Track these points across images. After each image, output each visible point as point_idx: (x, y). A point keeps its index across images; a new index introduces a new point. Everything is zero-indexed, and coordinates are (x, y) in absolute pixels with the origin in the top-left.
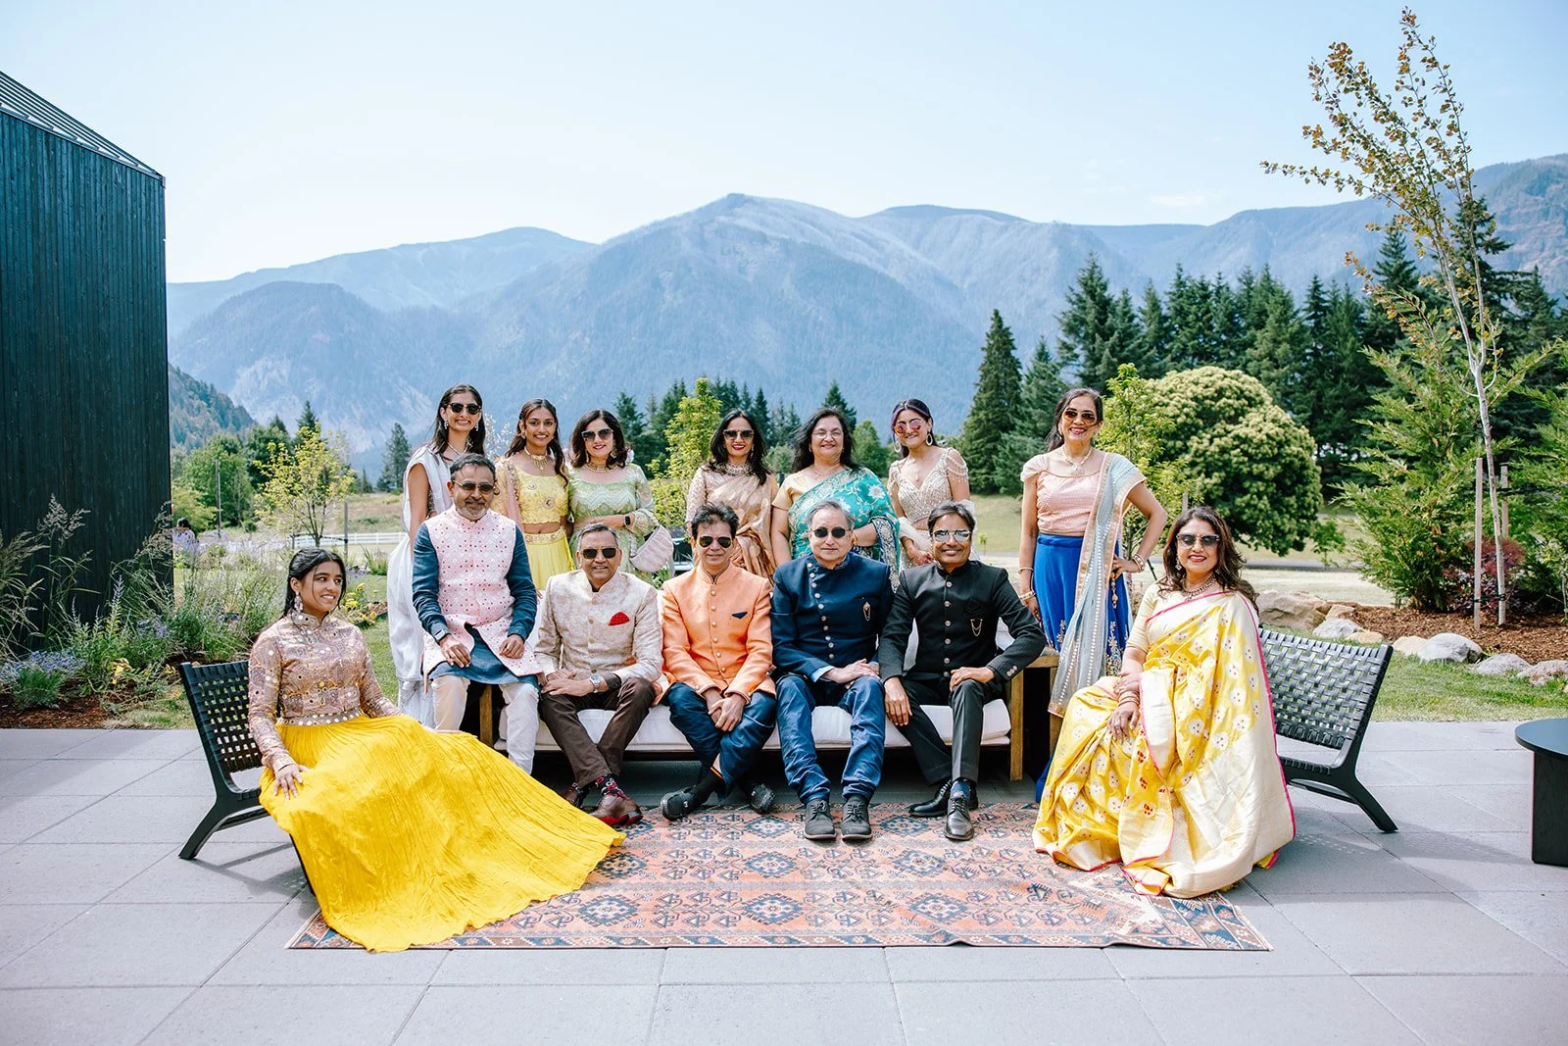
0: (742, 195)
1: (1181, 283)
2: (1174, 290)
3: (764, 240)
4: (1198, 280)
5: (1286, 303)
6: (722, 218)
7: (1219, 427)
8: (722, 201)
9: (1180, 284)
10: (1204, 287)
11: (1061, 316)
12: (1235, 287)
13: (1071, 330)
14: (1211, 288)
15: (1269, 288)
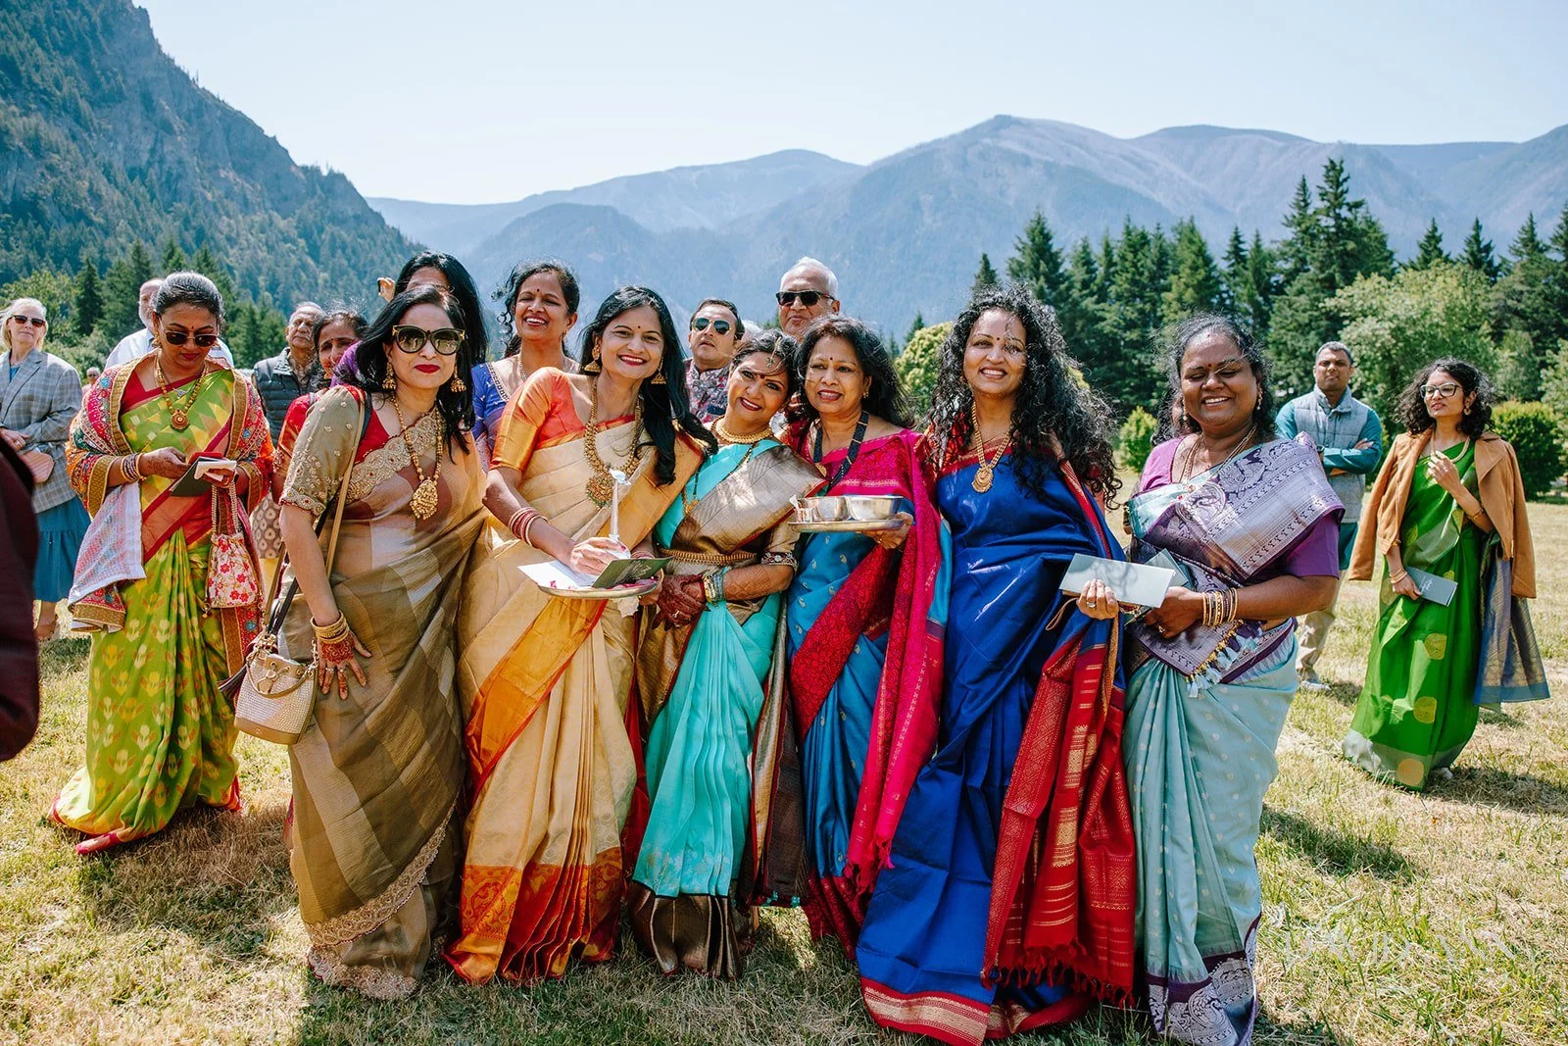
0: (1009, 117)
3: (1027, 162)
4: (1141, 229)
5: (1202, 252)
6: (987, 141)
8: (988, 123)
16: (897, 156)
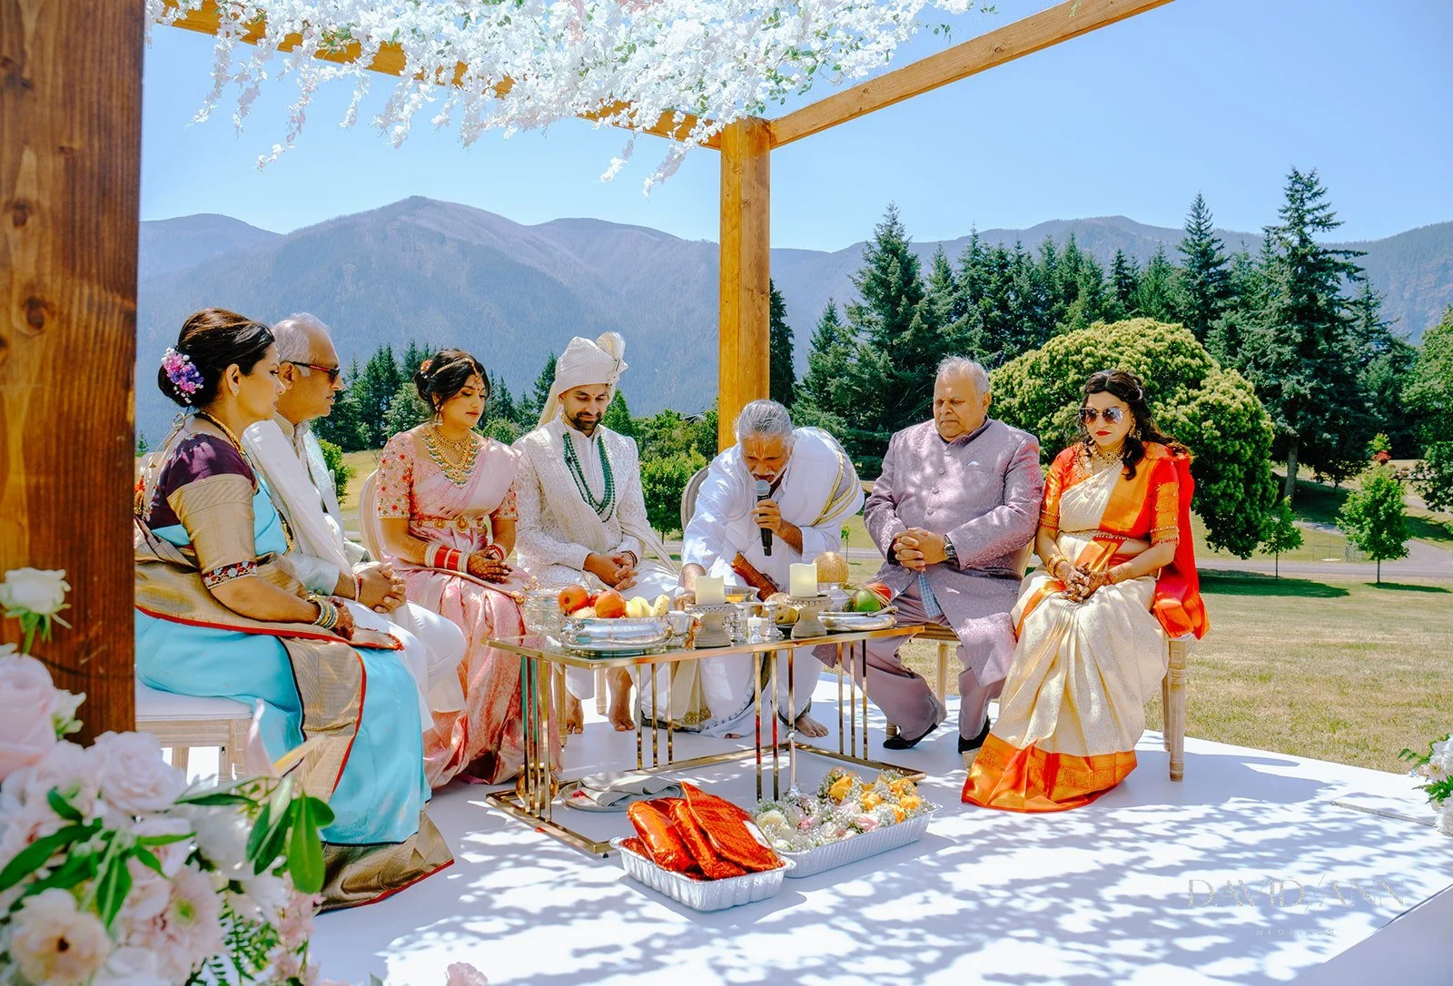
0: (424, 198)
1: (976, 250)
2: (968, 258)
3: (442, 240)
4: (996, 247)
5: (1097, 275)
6: (404, 218)
7: (1181, 392)
8: (404, 202)
9: (976, 252)
10: (1002, 256)
11: (857, 276)
12: (1038, 260)
13: (869, 292)
14: (1009, 258)
15: (1075, 262)
16: (317, 227)
